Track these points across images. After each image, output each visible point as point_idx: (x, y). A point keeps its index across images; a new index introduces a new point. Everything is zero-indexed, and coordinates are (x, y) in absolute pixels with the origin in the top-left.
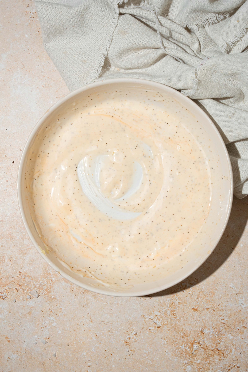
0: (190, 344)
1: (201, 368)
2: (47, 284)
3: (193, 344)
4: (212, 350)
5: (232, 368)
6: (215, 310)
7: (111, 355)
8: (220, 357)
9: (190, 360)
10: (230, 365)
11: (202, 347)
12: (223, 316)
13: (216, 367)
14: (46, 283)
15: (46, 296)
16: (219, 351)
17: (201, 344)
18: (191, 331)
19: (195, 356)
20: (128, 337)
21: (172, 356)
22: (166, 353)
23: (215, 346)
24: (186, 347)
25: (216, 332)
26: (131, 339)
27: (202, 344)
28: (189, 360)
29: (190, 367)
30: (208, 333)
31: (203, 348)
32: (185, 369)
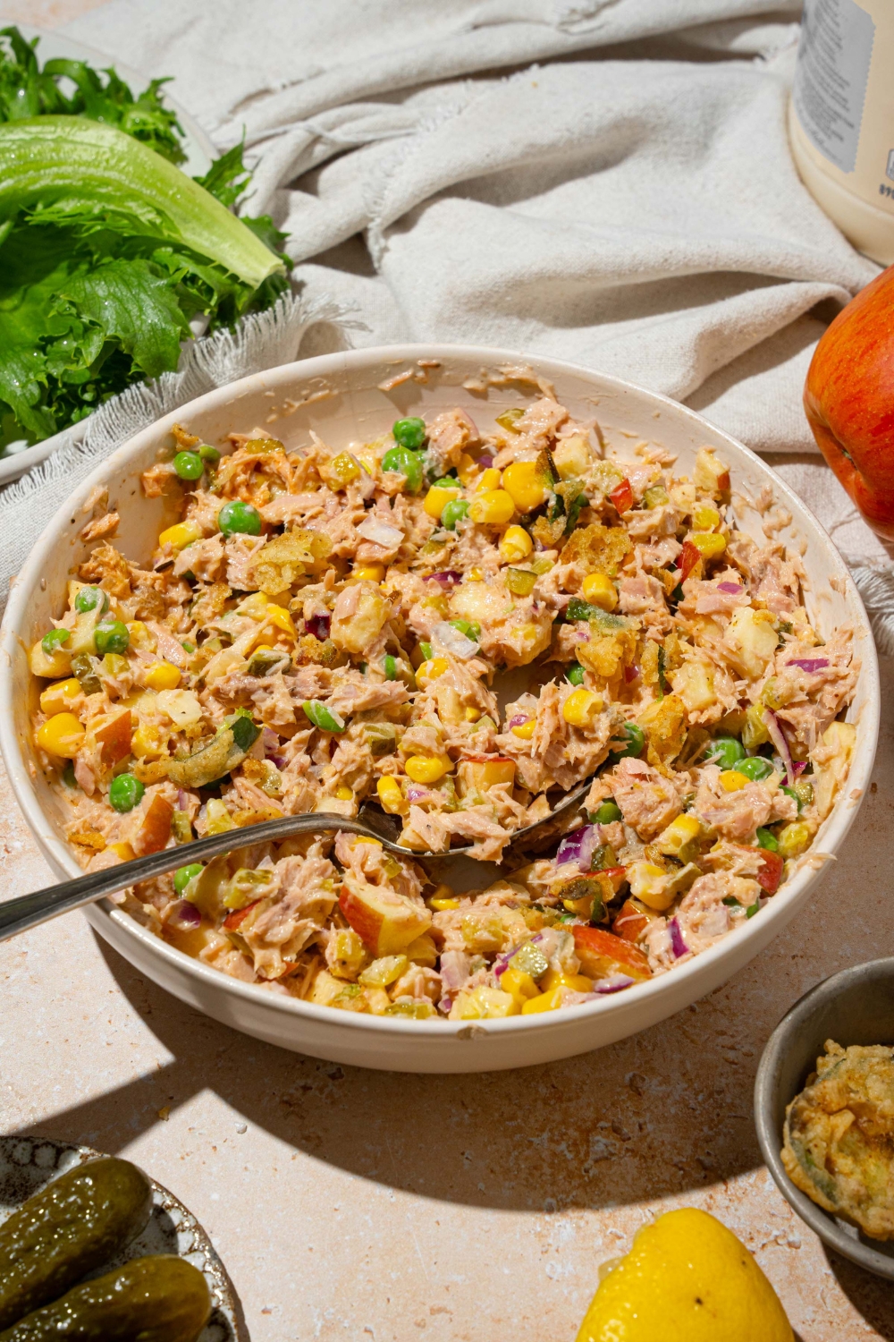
0: (573, 1133)
1: (620, 1233)
3: (588, 1131)
4: (675, 1165)
5: (764, 1245)
6: (698, 1010)
7: (210, 1149)
8: (711, 1197)
9: (571, 1197)
10: (755, 1235)
11: (629, 1147)
12: (732, 1036)
16: (705, 1168)
17: (626, 1137)
18: (584, 1083)
19: (594, 1181)
20: (302, 1083)
21: (492, 1176)
22: (466, 1162)
23: (689, 1150)
24: (558, 1142)
25: (697, 1094)
26: (310, 1093)
27: (631, 1135)
28: (568, 1196)
29: (568, 1226)
30: (661, 1095)
31: (632, 1151)
32: (545, 1232)
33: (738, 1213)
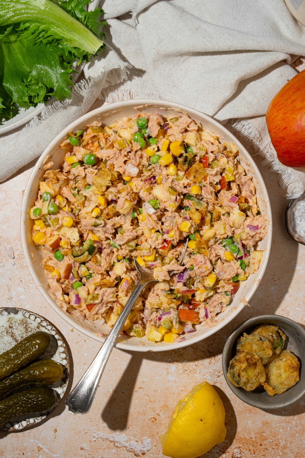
1: (187, 369)
2: (20, 249)
8: (211, 361)
10: (221, 371)
13: (204, 371)
14: (20, 247)
15: (18, 262)
16: (210, 352)
19: (182, 355)
23: (206, 347)
32: (168, 368)
33: (217, 365)
